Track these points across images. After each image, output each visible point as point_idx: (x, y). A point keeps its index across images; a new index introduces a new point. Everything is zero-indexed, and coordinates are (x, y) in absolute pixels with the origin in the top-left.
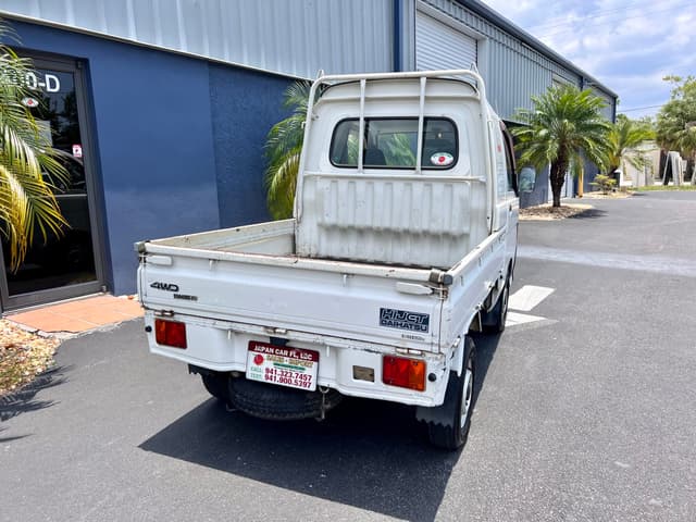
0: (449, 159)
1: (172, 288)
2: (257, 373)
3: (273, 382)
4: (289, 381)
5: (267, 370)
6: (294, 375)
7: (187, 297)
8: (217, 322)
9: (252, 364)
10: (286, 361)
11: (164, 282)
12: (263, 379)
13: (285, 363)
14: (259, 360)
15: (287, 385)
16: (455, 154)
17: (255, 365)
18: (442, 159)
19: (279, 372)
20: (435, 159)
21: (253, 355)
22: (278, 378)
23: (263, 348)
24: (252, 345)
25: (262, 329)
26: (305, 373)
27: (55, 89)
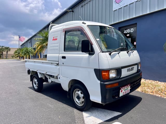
27: (133, 31)
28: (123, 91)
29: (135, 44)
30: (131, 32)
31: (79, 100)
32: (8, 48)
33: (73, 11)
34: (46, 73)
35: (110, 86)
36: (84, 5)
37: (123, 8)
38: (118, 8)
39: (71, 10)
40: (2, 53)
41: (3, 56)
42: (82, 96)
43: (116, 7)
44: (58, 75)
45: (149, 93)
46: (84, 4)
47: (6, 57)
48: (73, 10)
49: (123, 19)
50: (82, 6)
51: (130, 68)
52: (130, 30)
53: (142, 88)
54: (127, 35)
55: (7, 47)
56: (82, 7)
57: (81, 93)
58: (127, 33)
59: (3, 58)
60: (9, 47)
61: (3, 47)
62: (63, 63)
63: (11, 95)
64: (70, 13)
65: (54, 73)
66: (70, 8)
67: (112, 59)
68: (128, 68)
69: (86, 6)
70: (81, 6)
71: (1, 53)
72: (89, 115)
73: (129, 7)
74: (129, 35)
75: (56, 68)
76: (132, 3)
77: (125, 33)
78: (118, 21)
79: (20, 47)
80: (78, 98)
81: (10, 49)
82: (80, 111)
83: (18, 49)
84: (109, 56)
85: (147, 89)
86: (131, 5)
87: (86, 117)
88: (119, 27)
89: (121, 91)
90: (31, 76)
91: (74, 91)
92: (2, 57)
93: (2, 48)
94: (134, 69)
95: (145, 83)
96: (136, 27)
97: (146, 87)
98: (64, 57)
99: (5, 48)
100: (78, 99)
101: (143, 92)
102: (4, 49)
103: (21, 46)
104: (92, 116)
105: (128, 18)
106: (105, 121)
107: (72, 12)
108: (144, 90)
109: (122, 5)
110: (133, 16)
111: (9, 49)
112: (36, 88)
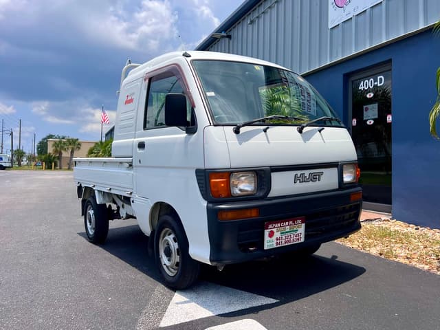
27: (382, 84)
28: (277, 235)
29: (391, 119)
30: (379, 85)
31: (169, 260)
32: (74, 143)
33: (229, 37)
34: (110, 189)
35: (230, 215)
36: (258, 17)
37: (353, 20)
38: (341, 19)
39: (223, 34)
40: (61, 153)
41: (62, 164)
42: (174, 246)
43: (335, 16)
44: (131, 193)
45: (397, 260)
46: (256, 15)
47: (68, 164)
48: (231, 33)
49: (356, 49)
50: (252, 22)
51: (307, 173)
52: (376, 81)
54: (368, 96)
55: (72, 140)
56: (250, 24)
57: (174, 239)
58: (366, 88)
59: (61, 168)
60: (77, 140)
61: (63, 138)
62: (140, 161)
64: (223, 40)
65: (125, 190)
66: (221, 30)
67: (240, 144)
68: (299, 173)
69: (261, 20)
70: (249, 22)
71: (58, 155)
72: (186, 299)
73: (371, 16)
74: (372, 95)
75: (128, 174)
76: (377, 4)
77: (362, 88)
78: (343, 56)
79: (104, 139)
80: (168, 253)
81: (79, 144)
82: (169, 290)
83: (97, 143)
84: (235, 134)
86: (376, 10)
87: (177, 303)
88: (344, 73)
89: (267, 232)
90: (83, 201)
91: (162, 235)
92: (58, 164)
93: (60, 142)
94: (322, 177)
96: (389, 72)
98: (142, 145)
99: (69, 140)
100: (167, 256)
101: (383, 256)
102: (64, 144)
103: (106, 135)
104: (193, 303)
106: (219, 315)
107: (227, 39)
109: (351, 11)
110: (381, 39)
111: (77, 143)
112: (91, 232)
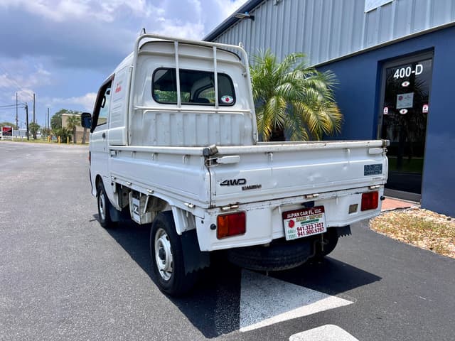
0: (231, 100)
1: (241, 182)
2: (292, 235)
3: (303, 236)
4: (312, 232)
5: (298, 229)
6: (314, 226)
7: (254, 187)
8: (272, 202)
9: (287, 228)
10: (308, 218)
11: (233, 179)
12: (297, 237)
13: (308, 220)
14: (291, 224)
15: (312, 234)
16: (234, 97)
17: (290, 229)
18: (227, 99)
19: (305, 226)
20: (224, 99)
21: (287, 222)
22: (305, 233)
23: (293, 214)
24: (285, 215)
25: (302, 197)
26: (319, 222)
27: (420, 72)
29: (427, 109)
30: (416, 74)
33: (252, 18)
37: (394, 4)
38: (380, 3)
39: (246, 14)
40: (75, 128)
41: (77, 138)
45: (450, 256)
47: (82, 139)
48: (255, 14)
49: (394, 37)
50: (278, 3)
52: (413, 69)
53: (434, 240)
54: (403, 85)
56: (276, 5)
58: (401, 77)
59: (75, 143)
61: (76, 113)
63: (71, 229)
64: (245, 22)
66: (243, 10)
70: (274, 3)
71: (72, 130)
74: (408, 83)
77: (397, 76)
85: (447, 244)
88: (379, 60)
92: (73, 138)
93: (74, 117)
95: (448, 227)
96: (430, 60)
97: (447, 237)
101: (434, 251)
102: (78, 119)
105: (408, 34)
107: (250, 20)
108: (438, 247)
110: (423, 25)
